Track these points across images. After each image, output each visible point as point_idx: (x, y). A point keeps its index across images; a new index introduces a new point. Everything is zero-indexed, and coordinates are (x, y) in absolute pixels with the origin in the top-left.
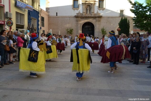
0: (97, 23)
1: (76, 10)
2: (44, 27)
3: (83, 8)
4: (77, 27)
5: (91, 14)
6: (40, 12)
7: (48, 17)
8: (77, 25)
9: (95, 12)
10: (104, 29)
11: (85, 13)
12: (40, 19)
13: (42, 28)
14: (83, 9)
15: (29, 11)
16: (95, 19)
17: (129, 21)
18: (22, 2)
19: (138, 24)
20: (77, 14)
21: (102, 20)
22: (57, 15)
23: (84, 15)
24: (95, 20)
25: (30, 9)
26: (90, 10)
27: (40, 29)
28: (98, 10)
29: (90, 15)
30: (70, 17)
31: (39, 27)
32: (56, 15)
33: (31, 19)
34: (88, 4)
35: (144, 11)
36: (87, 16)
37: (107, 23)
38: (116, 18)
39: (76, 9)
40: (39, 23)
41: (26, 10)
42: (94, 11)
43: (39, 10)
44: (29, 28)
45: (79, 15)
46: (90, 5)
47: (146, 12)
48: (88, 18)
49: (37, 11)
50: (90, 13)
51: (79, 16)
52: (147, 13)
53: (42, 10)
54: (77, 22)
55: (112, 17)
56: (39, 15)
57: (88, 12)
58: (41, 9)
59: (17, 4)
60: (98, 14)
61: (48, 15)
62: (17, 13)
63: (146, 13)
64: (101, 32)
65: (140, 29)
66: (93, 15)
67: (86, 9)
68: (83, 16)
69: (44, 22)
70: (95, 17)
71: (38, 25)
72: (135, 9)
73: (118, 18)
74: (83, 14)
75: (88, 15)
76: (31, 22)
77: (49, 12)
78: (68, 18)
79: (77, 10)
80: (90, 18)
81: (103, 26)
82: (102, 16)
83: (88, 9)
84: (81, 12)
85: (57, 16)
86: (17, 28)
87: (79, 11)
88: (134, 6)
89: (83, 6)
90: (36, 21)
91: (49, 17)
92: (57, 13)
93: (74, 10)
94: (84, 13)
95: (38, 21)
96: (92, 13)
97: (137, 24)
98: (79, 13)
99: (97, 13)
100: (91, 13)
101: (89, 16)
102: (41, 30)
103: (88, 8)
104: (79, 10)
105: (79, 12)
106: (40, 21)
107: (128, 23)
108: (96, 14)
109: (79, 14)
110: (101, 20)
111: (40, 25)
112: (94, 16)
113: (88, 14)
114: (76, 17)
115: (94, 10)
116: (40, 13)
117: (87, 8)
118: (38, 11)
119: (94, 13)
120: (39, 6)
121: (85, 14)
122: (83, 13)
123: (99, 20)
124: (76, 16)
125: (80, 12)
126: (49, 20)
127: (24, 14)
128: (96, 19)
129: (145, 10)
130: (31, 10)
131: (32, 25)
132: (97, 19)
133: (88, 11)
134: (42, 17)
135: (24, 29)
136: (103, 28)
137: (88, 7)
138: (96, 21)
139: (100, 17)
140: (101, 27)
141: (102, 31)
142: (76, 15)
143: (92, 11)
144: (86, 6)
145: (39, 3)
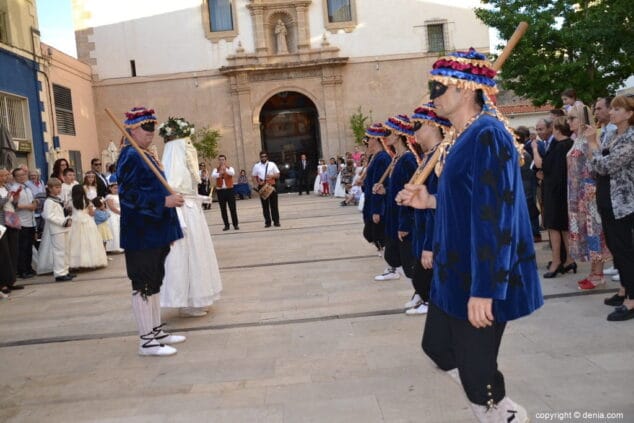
0: (329, 91)
1: (223, 42)
2: (74, 133)
3: (255, 28)
4: (237, 119)
5: (298, 55)
6: (42, 61)
7: (94, 87)
8: (235, 109)
9: (315, 41)
10: (361, 116)
11: (270, 53)
12: (44, 96)
13: (64, 139)
14: (256, 35)
16: (318, 73)
20: (228, 59)
21: (351, 77)
22: (134, 74)
23: (263, 61)
24: (317, 80)
26: (289, 37)
27: (50, 145)
29: (293, 60)
30: (198, 77)
31: (48, 138)
32: (130, 73)
34: (279, 10)
35: (538, 16)
36: (277, 65)
37: (372, 88)
38: (414, 62)
39: (221, 34)
40: (45, 117)
43: (34, 54)
45: (239, 63)
46: (287, 10)
48: (285, 75)
49: (23, 60)
50: (289, 49)
51: (242, 67)
52: (553, 22)
53: (54, 53)
54: (234, 98)
55: (394, 61)
56: (41, 77)
57: (280, 48)
58: (50, 50)
60: (328, 51)
61: (92, 76)
64: (352, 131)
66: (305, 59)
67: (267, 31)
68: (260, 66)
69: (70, 108)
70: (314, 68)
71: (39, 127)
72: (499, 9)
73: (421, 61)
74: (256, 58)
75: (284, 58)
77: (94, 61)
78: (190, 82)
79: (229, 39)
80: (292, 75)
81: (357, 106)
82: (346, 59)
83: (277, 30)
84: (249, 48)
85: (134, 80)
87: (240, 45)
89: (254, 20)
90: (24, 110)
91: (97, 85)
92: (133, 63)
93: (215, 41)
94: (265, 54)
95: (37, 107)
96: (301, 51)
98: (240, 55)
99: (323, 45)
100: (296, 51)
101: (286, 65)
102: (58, 149)
103: (281, 29)
104: (236, 40)
105: (237, 47)
106: (46, 106)
108: (319, 53)
109: (239, 58)
110: (344, 79)
111: (48, 127)
112: (312, 62)
113: (283, 56)
114: (227, 72)
115: (308, 33)
116: (41, 69)
117: (273, 29)
118: (31, 57)
119: (307, 46)
120: (34, 31)
121: (268, 57)
122: (261, 54)
123: (338, 78)
124: (228, 68)
125: (243, 51)
126: (96, 100)
128: (321, 76)
129: (541, 10)
132: (326, 73)
133: (282, 40)
134: (56, 87)
136: (358, 114)
137: (280, 21)
138: (323, 84)
139: (340, 64)
140: (350, 109)
141: (355, 128)
142: (227, 64)
143: (299, 37)
144: (267, 17)
145: (33, 17)
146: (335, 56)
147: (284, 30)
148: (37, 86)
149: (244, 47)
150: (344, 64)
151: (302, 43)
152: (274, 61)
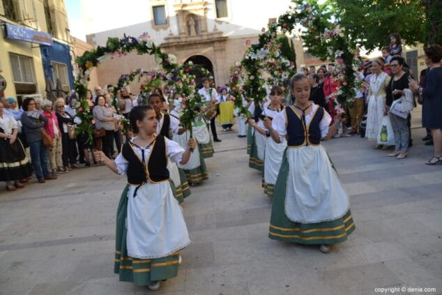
0: (218, 54)
1: (162, 30)
5: (202, 36)
6: (71, 45)
9: (210, 30)
11: (187, 35)
12: (73, 63)
14: (179, 27)
15: (42, 46)
16: (212, 45)
17: (294, 42)
18: (23, 26)
19: (313, 48)
20: (165, 39)
21: (228, 46)
23: (183, 40)
24: (212, 48)
25: (46, 42)
26: (196, 26)
28: (217, 24)
29: (198, 39)
33: (51, 66)
34: (191, 12)
35: (322, 16)
36: (190, 41)
39: (161, 26)
40: (74, 73)
41: (34, 45)
42: (206, 27)
43: (68, 42)
44: (49, 90)
45: (171, 41)
47: (328, 16)
48: (195, 47)
49: (63, 45)
50: (197, 33)
51: (172, 43)
52: (330, 18)
53: (77, 41)
56: (71, 53)
57: (192, 32)
58: (75, 39)
59: (9, 33)
60: (217, 33)
62: (13, 56)
63: (328, 20)
65: (319, 58)
66: (205, 38)
67: (185, 24)
68: (182, 42)
70: (210, 42)
71: (72, 79)
74: (179, 38)
75: (194, 38)
76: (53, 74)
79: (165, 29)
80: (199, 46)
82: (227, 37)
83: (190, 23)
84: (176, 33)
86: (19, 95)
87: (171, 31)
88: (299, 5)
90: (65, 69)
93: (157, 30)
94: (183, 36)
95: (71, 69)
96: (203, 34)
97: (311, 46)
98: (171, 37)
99: (214, 30)
100: (200, 34)
101: (196, 41)
103: (192, 22)
104: (169, 30)
105: (169, 33)
106: (74, 68)
107: (290, 45)
108: (212, 34)
110: (226, 48)
112: (209, 39)
114: (165, 46)
115: (206, 24)
116: (71, 49)
117: (188, 22)
118: (67, 44)
119: (206, 31)
120: (67, 30)
121: (186, 37)
122: (181, 36)
123: (222, 48)
124: (165, 44)
125: (172, 34)
127: (31, 55)
128: (214, 46)
129: (324, 13)
130: (49, 44)
131: (58, 80)
132: (216, 45)
133: (193, 28)
135: (38, 93)
136: (234, 66)
137: (191, 19)
138: (215, 51)
140: (230, 63)
142: (164, 42)
143: (201, 27)
144: (185, 17)
145: (67, 23)
146: (220, 36)
147: (194, 23)
148: (70, 58)
149: (173, 32)
150: (225, 40)
151: (203, 29)
152: (189, 39)
